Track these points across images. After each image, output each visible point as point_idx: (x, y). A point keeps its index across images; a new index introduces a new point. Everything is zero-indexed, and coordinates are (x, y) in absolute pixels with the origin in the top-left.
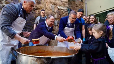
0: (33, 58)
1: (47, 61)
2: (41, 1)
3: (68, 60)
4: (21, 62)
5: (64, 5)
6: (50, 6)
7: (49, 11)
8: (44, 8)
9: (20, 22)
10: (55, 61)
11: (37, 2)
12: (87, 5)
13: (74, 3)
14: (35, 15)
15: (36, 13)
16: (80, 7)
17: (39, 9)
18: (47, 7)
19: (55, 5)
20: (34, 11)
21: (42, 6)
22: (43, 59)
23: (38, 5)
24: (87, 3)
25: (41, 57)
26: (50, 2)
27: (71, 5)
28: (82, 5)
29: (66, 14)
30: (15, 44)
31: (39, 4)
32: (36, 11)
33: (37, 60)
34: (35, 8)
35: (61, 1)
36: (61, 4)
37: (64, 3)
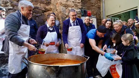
0: (44, 66)
1: (55, 69)
2: (51, 1)
3: (75, 68)
4: (32, 70)
5: (76, 6)
6: (60, 8)
7: (60, 14)
8: (54, 9)
9: (25, 29)
10: (63, 69)
11: (46, 2)
12: (105, 3)
13: (89, 2)
14: (44, 18)
15: (46, 16)
16: (96, 6)
17: (49, 10)
18: (57, 8)
19: (67, 7)
20: (43, 13)
21: (52, 7)
22: (52, 68)
23: (47, 6)
24: (104, 2)
25: (50, 65)
26: (61, 4)
27: (86, 5)
28: (99, 4)
29: (79, 17)
30: (25, 52)
31: (48, 4)
32: (45, 13)
33: (47, 69)
34: (44, 10)
35: (73, 2)
36: (73, 5)
37: (77, 4)
